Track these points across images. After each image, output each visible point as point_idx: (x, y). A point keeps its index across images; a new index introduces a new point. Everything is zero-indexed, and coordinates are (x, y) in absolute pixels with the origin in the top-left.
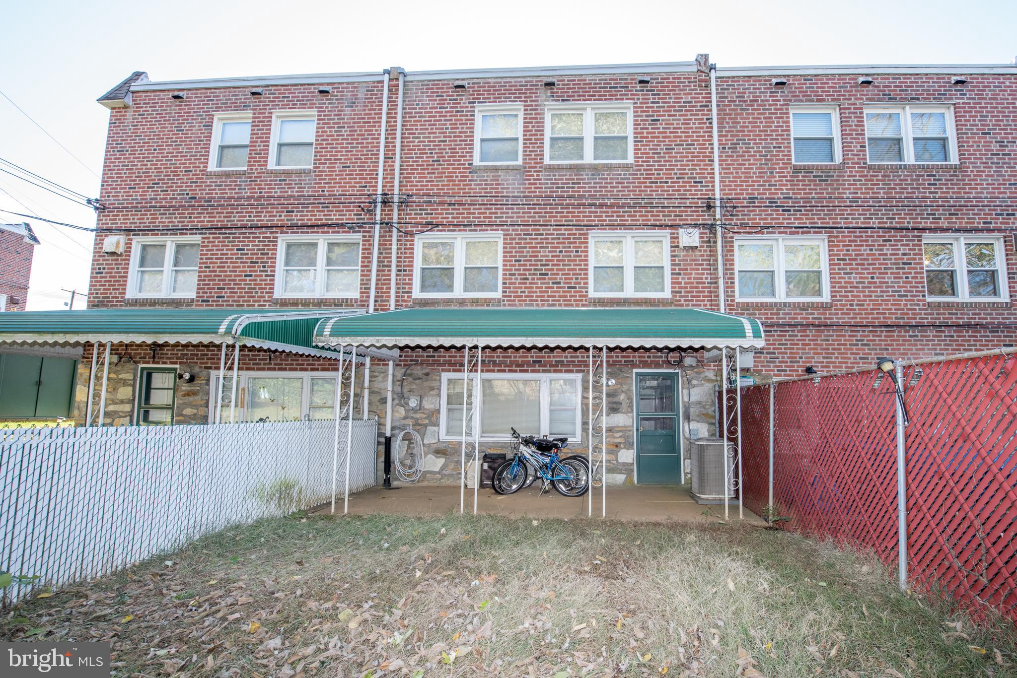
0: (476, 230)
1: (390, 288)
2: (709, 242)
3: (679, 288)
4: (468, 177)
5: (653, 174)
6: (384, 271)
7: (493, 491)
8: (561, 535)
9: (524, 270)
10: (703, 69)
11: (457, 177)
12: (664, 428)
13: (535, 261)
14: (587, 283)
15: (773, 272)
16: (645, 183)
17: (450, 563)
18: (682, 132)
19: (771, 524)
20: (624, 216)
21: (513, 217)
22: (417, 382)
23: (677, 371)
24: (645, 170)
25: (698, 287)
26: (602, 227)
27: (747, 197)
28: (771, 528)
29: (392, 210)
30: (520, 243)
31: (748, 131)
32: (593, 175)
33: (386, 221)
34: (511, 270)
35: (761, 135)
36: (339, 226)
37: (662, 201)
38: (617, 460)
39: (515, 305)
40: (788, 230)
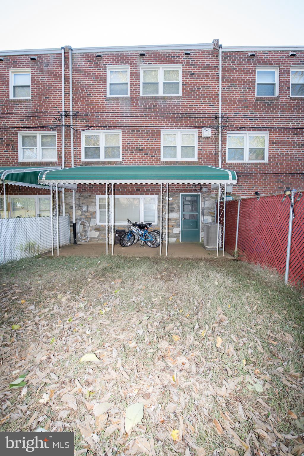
0: (109, 129)
1: (71, 157)
2: (215, 134)
3: (201, 156)
4: (104, 103)
5: (191, 101)
6: (68, 149)
7: (120, 245)
8: (148, 264)
9: (132, 148)
10: (216, 47)
11: (99, 103)
12: (193, 219)
13: (137, 144)
14: (160, 154)
15: (243, 149)
16: (187, 106)
17: (102, 275)
18: (205, 80)
19: (235, 258)
20: (177, 122)
21: (126, 123)
22: (86, 199)
23: (199, 194)
24: (187, 99)
25: (210, 156)
26: (167, 127)
27: (234, 113)
28: (235, 260)
29: (70, 119)
30: (130, 135)
31: (236, 80)
32: (163, 102)
33: (67, 125)
34: (126, 148)
35: (242, 82)
36: (46, 127)
37: (195, 115)
38: (173, 232)
39: (128, 164)
40: (251, 129)
